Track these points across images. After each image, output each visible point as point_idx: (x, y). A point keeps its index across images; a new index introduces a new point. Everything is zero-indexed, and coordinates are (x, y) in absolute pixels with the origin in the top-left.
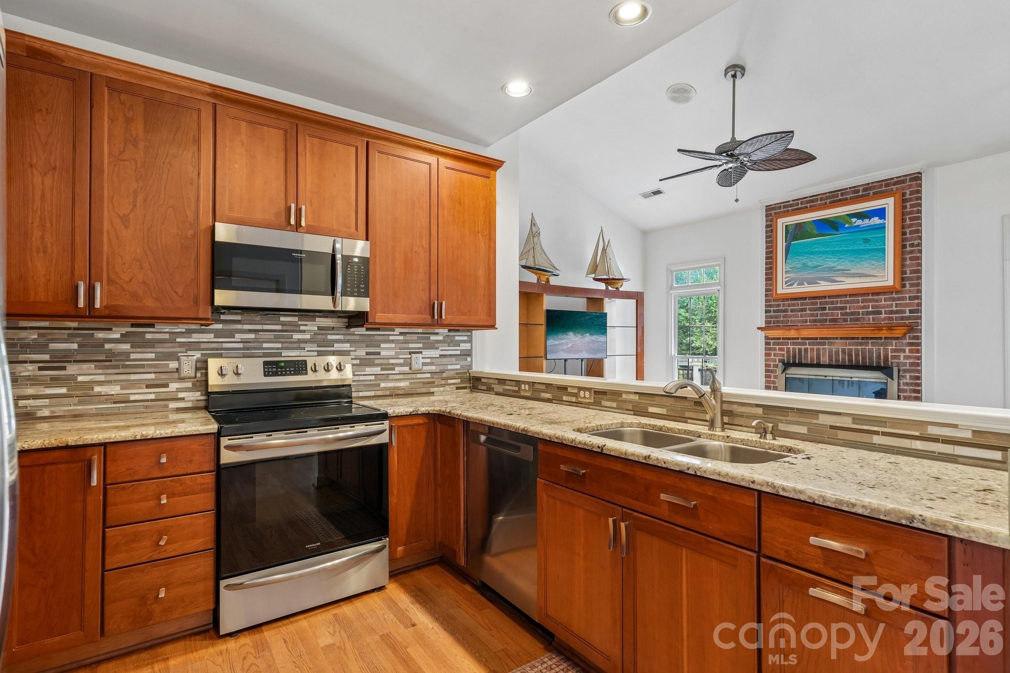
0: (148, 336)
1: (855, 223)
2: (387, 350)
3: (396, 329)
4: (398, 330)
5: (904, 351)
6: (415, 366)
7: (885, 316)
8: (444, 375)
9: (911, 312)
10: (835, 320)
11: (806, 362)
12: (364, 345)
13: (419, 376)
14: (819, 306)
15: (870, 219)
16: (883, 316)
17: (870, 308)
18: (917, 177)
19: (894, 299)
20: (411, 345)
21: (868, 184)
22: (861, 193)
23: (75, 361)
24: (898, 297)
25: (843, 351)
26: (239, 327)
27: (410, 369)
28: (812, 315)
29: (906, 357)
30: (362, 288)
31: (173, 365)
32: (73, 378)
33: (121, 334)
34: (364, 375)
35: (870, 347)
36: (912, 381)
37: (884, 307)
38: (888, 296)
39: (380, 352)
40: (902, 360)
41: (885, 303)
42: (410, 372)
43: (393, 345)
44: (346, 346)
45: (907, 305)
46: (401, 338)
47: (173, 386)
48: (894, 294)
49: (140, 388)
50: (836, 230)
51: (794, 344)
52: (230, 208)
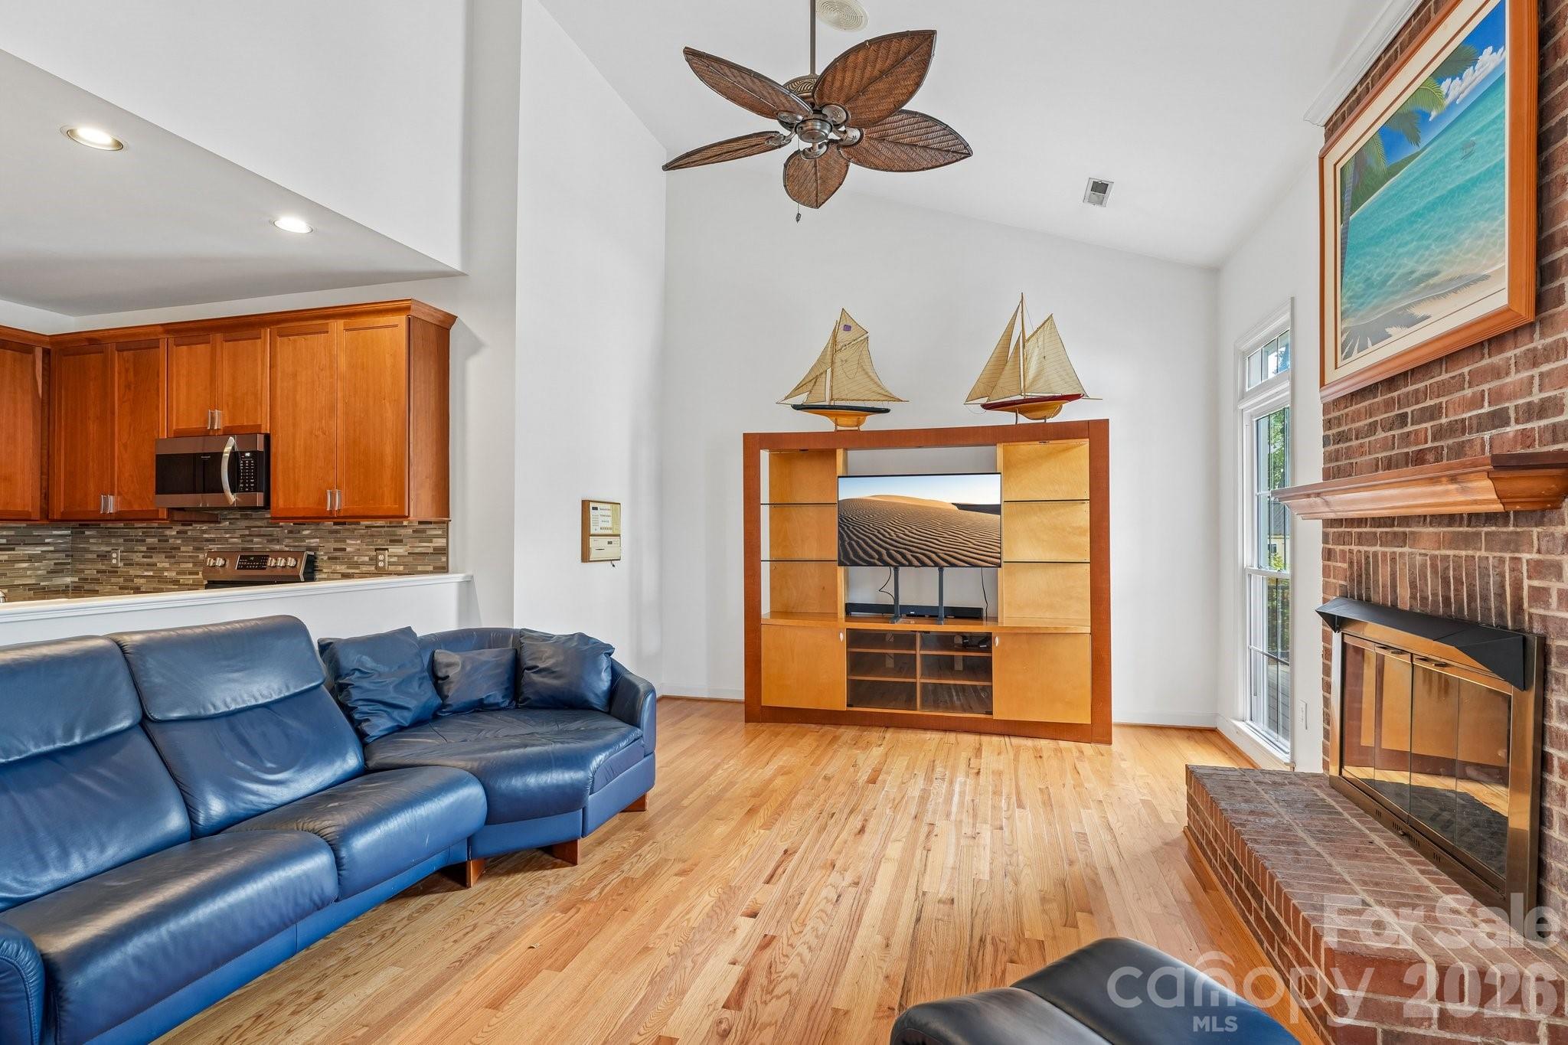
2: (352, 546)
3: (361, 523)
4: (363, 524)
5: (1557, 570)
7: (1518, 427)
10: (1424, 457)
11: (1376, 600)
14: (1396, 412)
15: (1475, 64)
16: (1513, 429)
17: (1487, 404)
19: (1532, 360)
20: (376, 541)
24: (1543, 349)
25: (1434, 561)
28: (1386, 445)
29: (1566, 598)
30: (252, 483)
33: (177, 532)
35: (1484, 553)
37: (1515, 396)
38: (1519, 350)
39: (346, 548)
40: (1554, 611)
41: (1520, 376)
43: (358, 541)
46: (367, 532)
48: (1537, 335)
49: (185, 574)
50: (1417, 141)
51: (1361, 539)
52: (177, 424)
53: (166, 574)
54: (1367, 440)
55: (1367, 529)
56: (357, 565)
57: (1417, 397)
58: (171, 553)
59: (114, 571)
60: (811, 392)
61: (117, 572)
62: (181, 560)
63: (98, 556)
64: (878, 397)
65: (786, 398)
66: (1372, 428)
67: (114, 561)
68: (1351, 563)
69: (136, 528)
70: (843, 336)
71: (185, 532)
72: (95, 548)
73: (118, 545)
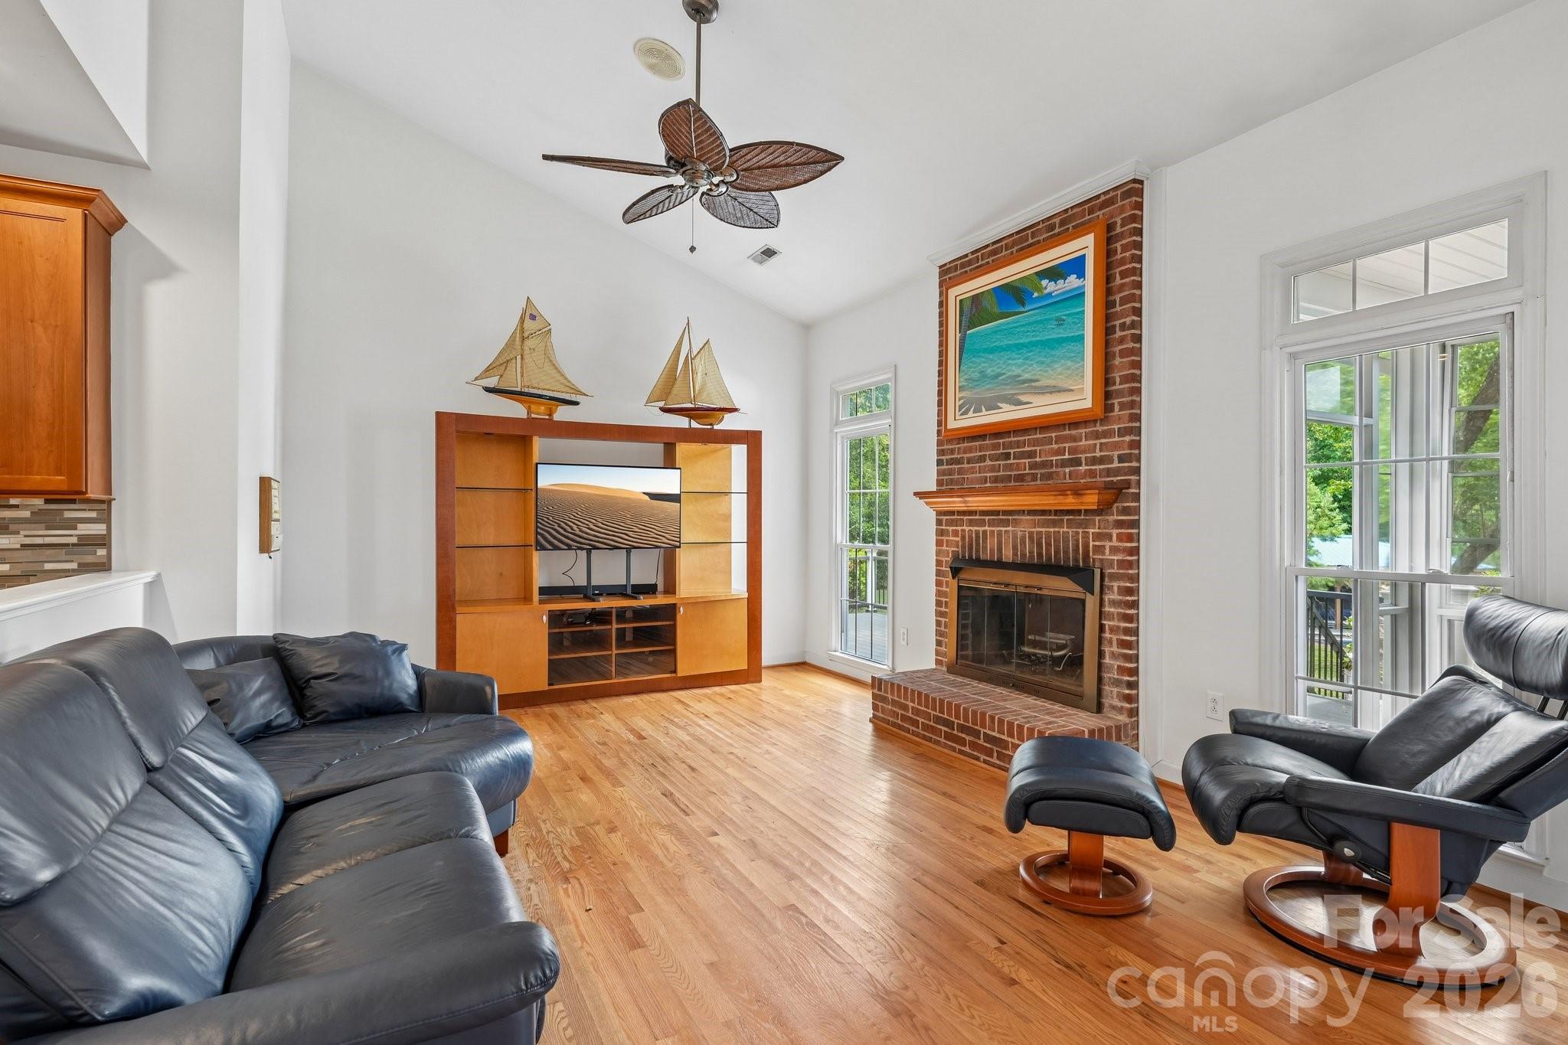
1: (1046, 288)
5: (1109, 537)
7: (1087, 468)
9: (1121, 459)
10: (1020, 478)
11: (985, 558)
14: (1001, 451)
15: (1065, 279)
16: (1083, 468)
17: (1067, 454)
18: (1133, 190)
19: (1097, 435)
21: (1066, 211)
22: (1057, 230)
24: (1103, 431)
25: (1031, 534)
28: (993, 469)
29: (1114, 550)
35: (1065, 530)
36: (1121, 598)
37: (1085, 452)
38: (1090, 430)
40: (1108, 556)
41: (1088, 442)
45: (1116, 446)
48: (1098, 424)
50: (1023, 305)
51: (971, 523)
54: (978, 465)
55: (977, 517)
57: (1018, 444)
60: (501, 376)
64: (566, 389)
65: (476, 379)
66: (982, 459)
68: (963, 538)
70: (529, 324)
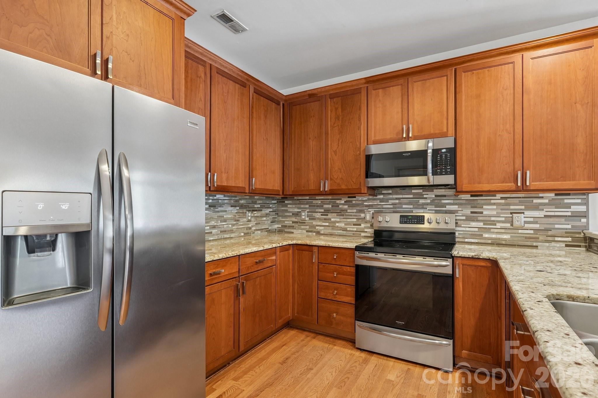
0: (354, 202)
2: (489, 210)
3: (497, 195)
4: (499, 196)
6: (516, 224)
8: (550, 233)
12: (470, 206)
13: (520, 231)
20: (512, 207)
23: (331, 212)
26: (391, 196)
27: (512, 225)
30: (448, 169)
31: (363, 215)
32: (330, 219)
33: (345, 201)
34: (469, 227)
39: (483, 212)
42: (512, 227)
43: (495, 207)
44: (455, 208)
46: (503, 201)
47: (363, 226)
49: (351, 225)
52: (375, 136)
53: (337, 224)
56: (494, 223)
58: (341, 213)
59: (303, 223)
61: (305, 223)
62: (348, 217)
63: (293, 214)
67: (303, 217)
69: (317, 199)
71: (351, 201)
72: (291, 210)
73: (306, 208)
